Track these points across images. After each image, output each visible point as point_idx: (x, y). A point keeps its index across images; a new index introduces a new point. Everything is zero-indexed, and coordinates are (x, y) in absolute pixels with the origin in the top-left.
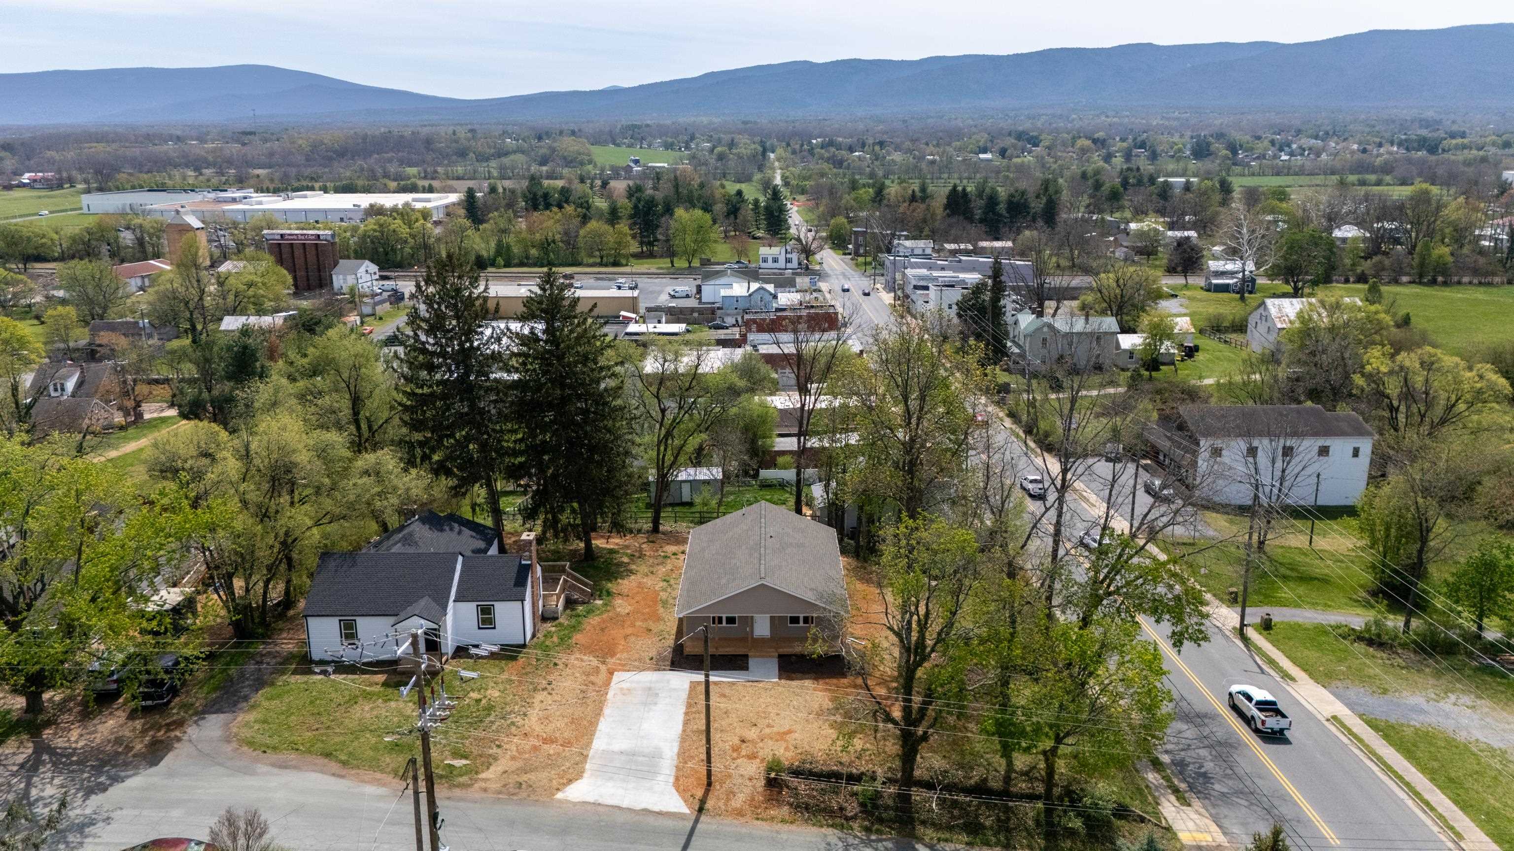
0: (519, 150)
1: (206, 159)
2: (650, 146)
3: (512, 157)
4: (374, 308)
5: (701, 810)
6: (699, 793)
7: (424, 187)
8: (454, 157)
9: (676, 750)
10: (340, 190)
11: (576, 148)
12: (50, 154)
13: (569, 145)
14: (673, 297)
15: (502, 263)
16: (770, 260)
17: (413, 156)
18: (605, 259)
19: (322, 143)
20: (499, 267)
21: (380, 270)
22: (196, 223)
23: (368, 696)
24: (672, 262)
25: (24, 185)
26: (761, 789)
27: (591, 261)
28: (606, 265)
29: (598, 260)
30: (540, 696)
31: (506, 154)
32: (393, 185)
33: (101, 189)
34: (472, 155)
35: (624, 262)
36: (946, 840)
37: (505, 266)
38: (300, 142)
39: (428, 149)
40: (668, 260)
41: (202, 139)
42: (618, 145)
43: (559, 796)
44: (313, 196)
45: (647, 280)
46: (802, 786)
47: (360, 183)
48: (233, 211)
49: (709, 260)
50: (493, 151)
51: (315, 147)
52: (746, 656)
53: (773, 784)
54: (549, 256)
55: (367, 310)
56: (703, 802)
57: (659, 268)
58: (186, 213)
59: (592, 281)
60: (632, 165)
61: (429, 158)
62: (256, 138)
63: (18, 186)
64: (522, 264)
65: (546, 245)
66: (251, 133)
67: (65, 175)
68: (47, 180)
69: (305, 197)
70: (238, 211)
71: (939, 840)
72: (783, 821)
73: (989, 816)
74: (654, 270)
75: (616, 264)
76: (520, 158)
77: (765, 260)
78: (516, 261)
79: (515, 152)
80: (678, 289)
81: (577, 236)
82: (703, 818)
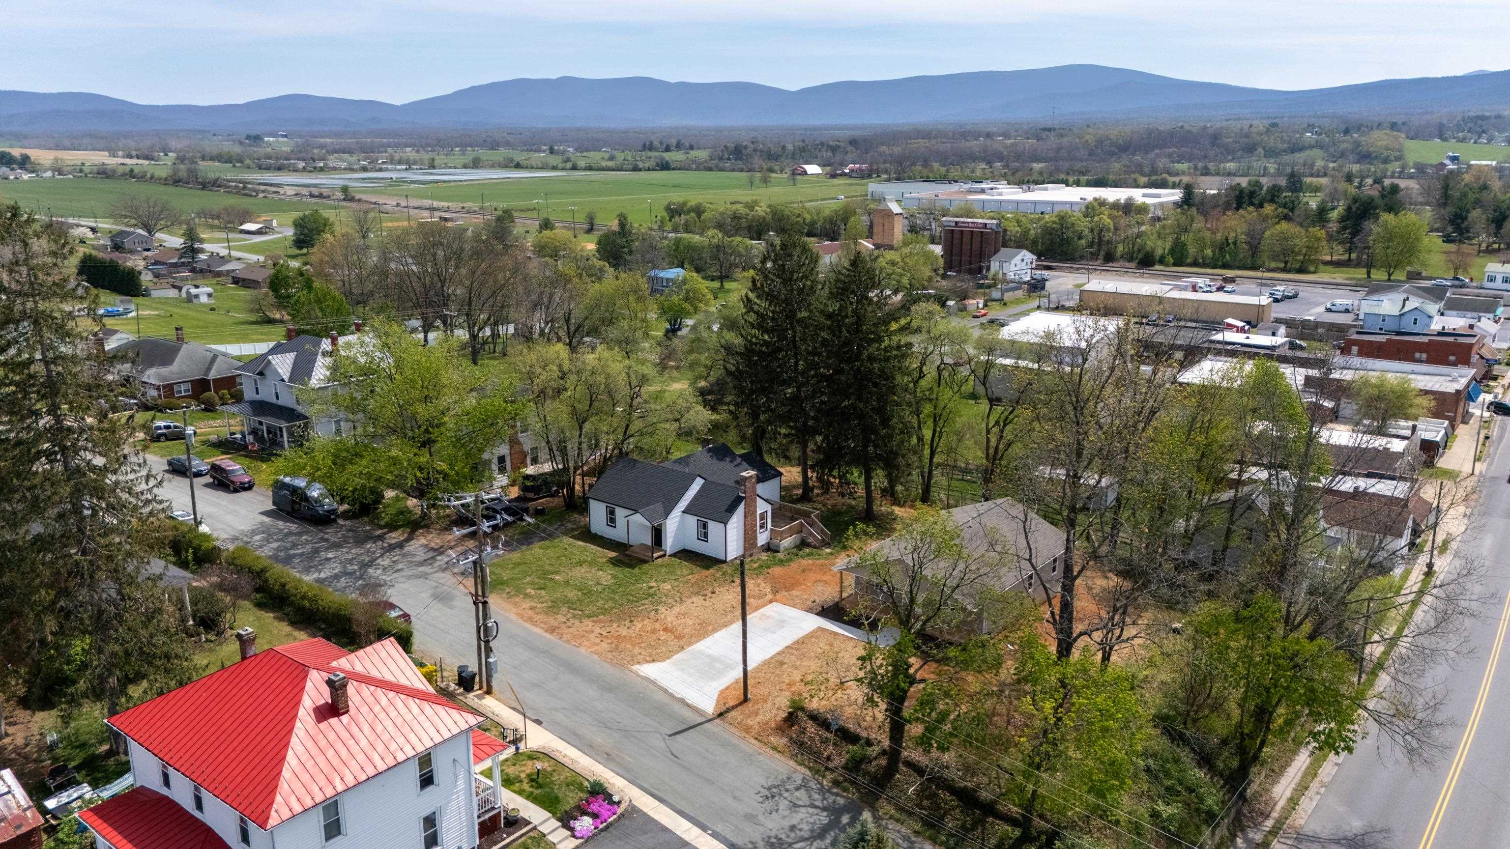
0: (1320, 146)
1: (1001, 153)
2: (1490, 141)
3: (1308, 153)
4: (1002, 294)
5: (721, 715)
6: (732, 705)
7: (1174, 183)
8: (1239, 153)
10: (1089, 184)
11: (1384, 143)
12: (883, 148)
13: (1379, 140)
14: (1329, 310)
15: (1172, 261)
16: (1499, 279)
17: (1196, 152)
18: (1289, 265)
19: (1108, 138)
20: (1167, 265)
21: (1039, 259)
22: (895, 208)
23: (592, 564)
24: (1369, 273)
25: (844, 175)
26: (779, 718)
27: (1273, 265)
28: (1289, 271)
29: (1282, 265)
31: (1301, 149)
32: (1143, 180)
33: (898, 179)
34: (1260, 150)
35: (1312, 269)
36: (898, 821)
37: (1175, 265)
38: (1088, 137)
39: (1213, 144)
40: (1365, 270)
41: (1006, 135)
42: (1445, 140)
43: (636, 667)
44: (1053, 189)
45: (1321, 290)
46: (811, 728)
47: (1112, 177)
48: (974, 200)
49: (1419, 274)
50: (1286, 146)
51: (1100, 142)
53: (791, 719)
54: (1224, 257)
55: (996, 294)
56: (728, 710)
57: (1351, 279)
58: (891, 201)
59: (1254, 286)
60: (1447, 162)
61: (1212, 153)
62: (1053, 134)
63: (841, 175)
64: (1195, 264)
65: (1223, 246)
66: (1049, 130)
67: (875, 167)
68: (861, 170)
69: (1046, 189)
70: (978, 200)
71: (891, 817)
72: (775, 749)
73: (958, 820)
74: (1339, 280)
75: (1301, 270)
76: (1317, 153)
77: (1492, 279)
78: (1189, 261)
79: (1311, 147)
80: (1338, 301)
81: (1261, 239)
82: (718, 721)
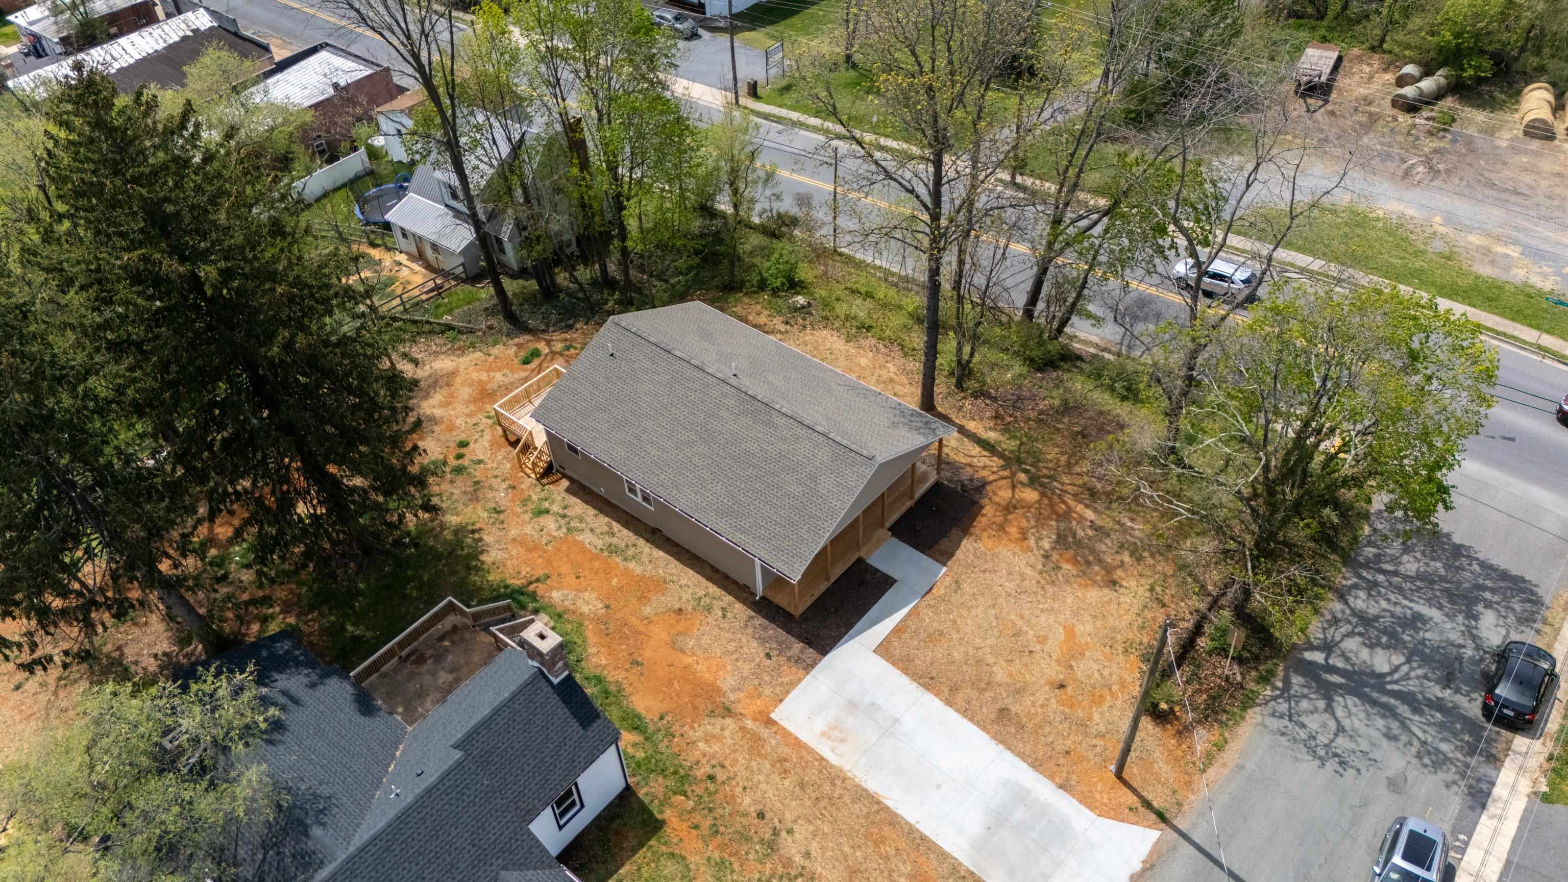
6: (1132, 799)
9: (1024, 766)
30: (791, 847)
52: (860, 561)
